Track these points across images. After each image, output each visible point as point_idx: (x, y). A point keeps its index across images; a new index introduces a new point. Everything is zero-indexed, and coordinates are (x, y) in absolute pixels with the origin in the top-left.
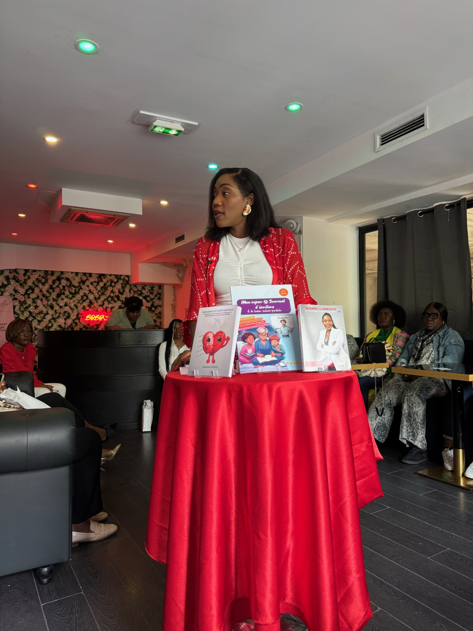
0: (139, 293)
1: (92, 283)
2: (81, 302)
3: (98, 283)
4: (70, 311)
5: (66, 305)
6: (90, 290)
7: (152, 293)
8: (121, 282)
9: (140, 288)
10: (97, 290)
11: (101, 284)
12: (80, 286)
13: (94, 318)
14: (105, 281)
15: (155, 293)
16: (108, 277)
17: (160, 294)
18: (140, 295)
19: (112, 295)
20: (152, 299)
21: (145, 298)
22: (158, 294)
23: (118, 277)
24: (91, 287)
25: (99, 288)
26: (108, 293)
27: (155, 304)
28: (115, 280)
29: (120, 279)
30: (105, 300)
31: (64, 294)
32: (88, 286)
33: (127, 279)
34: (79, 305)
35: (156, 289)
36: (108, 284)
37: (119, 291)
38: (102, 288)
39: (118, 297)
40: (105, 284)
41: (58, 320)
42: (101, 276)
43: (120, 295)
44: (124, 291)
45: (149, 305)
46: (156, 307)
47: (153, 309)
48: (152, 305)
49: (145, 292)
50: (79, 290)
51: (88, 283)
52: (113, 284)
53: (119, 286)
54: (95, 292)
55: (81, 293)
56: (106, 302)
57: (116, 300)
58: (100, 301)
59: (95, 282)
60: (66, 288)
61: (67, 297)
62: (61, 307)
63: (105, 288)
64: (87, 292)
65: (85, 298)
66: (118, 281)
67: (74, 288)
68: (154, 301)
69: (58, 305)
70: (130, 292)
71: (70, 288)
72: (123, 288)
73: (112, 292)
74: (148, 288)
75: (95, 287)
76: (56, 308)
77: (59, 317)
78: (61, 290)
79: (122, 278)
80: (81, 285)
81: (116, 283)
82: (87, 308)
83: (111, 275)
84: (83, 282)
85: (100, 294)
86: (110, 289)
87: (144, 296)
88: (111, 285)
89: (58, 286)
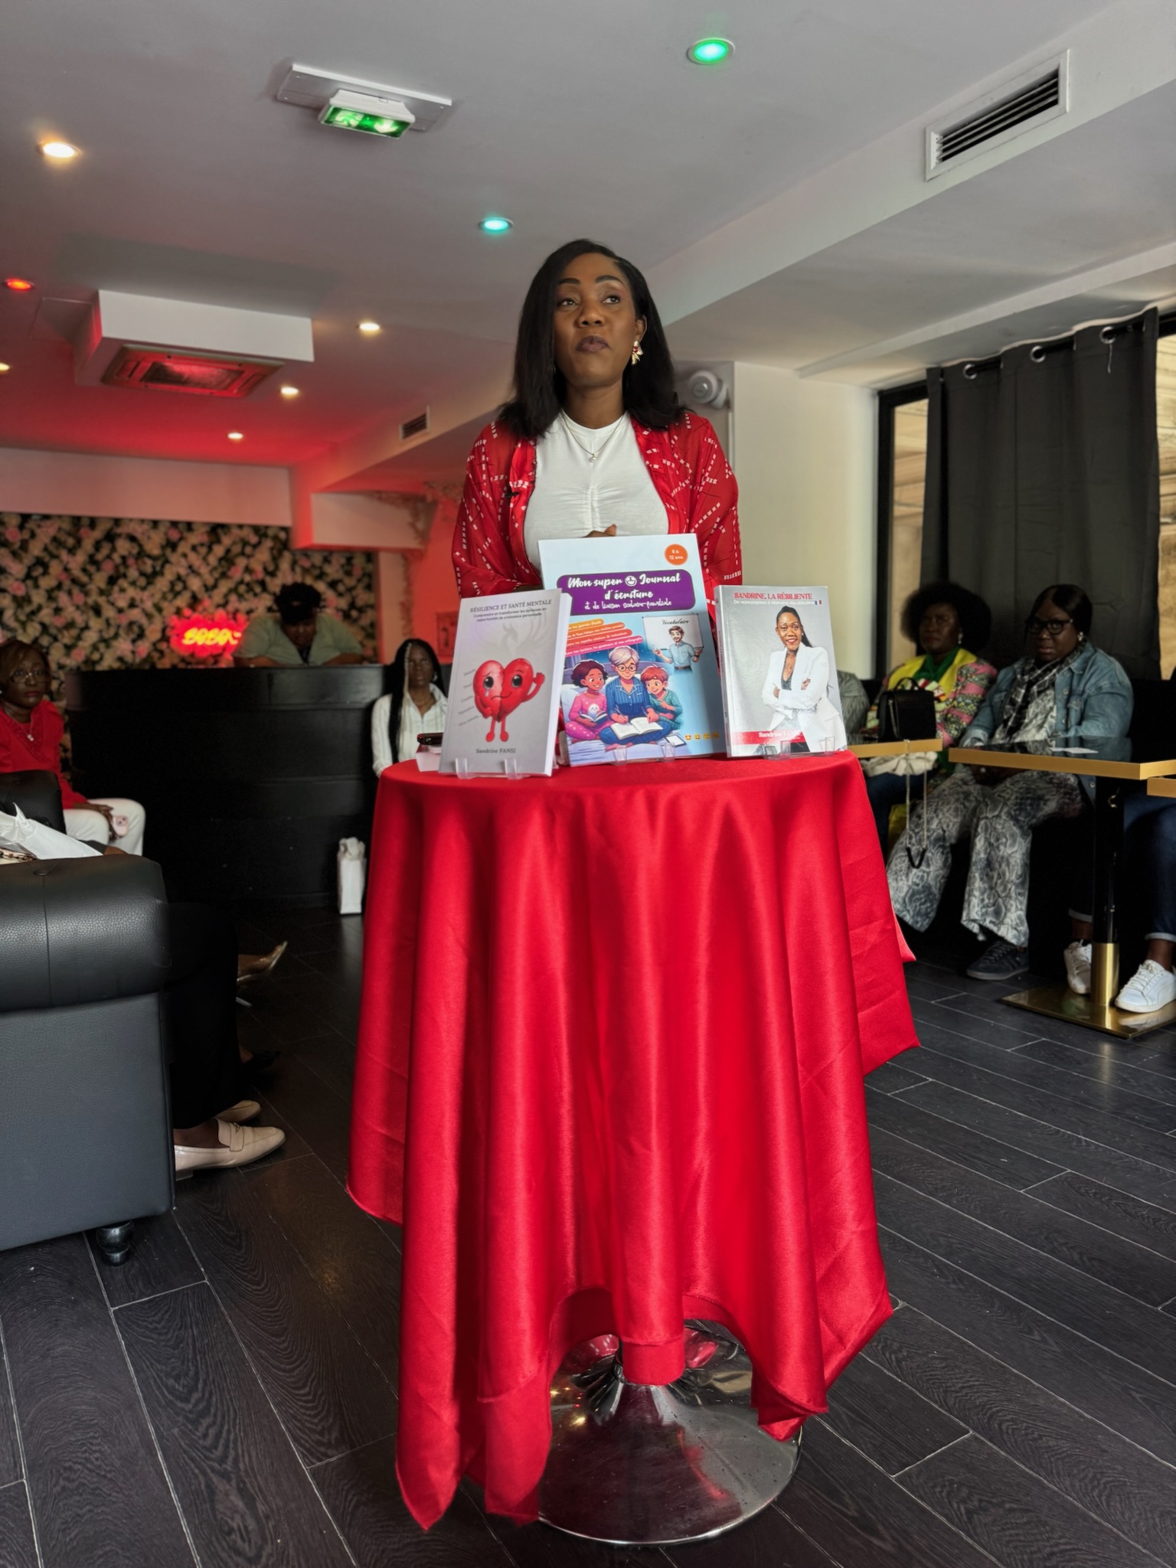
0: (317, 572)
1: (194, 548)
2: (170, 596)
3: (210, 549)
4: (144, 621)
5: (132, 605)
6: (190, 567)
7: (349, 573)
8: (268, 543)
9: (317, 559)
10: (208, 564)
11: (219, 551)
12: (164, 555)
13: (207, 639)
14: (227, 541)
15: (357, 572)
16: (235, 531)
17: (369, 575)
18: (321, 576)
19: (247, 578)
20: (350, 590)
21: (333, 585)
22: (364, 575)
23: (260, 531)
24: (194, 559)
25: (212, 560)
26: (237, 573)
27: (360, 603)
28: (254, 539)
29: (265, 535)
30: (231, 591)
31: (125, 576)
32: (185, 556)
33: (282, 535)
34: (165, 605)
35: (359, 561)
36: (237, 549)
37: (265, 569)
38: (221, 560)
39: (263, 584)
40: (228, 551)
41: (115, 643)
42: (216, 530)
43: (268, 579)
44: (277, 567)
45: (343, 603)
46: (361, 610)
47: (354, 613)
48: (352, 605)
49: (333, 571)
50: (163, 566)
51: (183, 547)
52: (248, 550)
53: (263, 555)
54: (204, 570)
55: (169, 574)
56: (233, 598)
57: (258, 589)
58: (218, 596)
59: (202, 545)
60: (131, 561)
61: (133, 583)
62: (120, 611)
63: (228, 560)
64: (183, 571)
65: (179, 587)
66: (259, 543)
67: (149, 562)
68: (354, 593)
69: (113, 604)
70: (293, 569)
71: (140, 562)
72: (276, 558)
73: (248, 570)
74: (338, 561)
75: (205, 559)
76: (109, 612)
77: (116, 636)
78: (117, 567)
79: (271, 533)
80: (168, 552)
81: (255, 546)
82: (187, 612)
83: (241, 526)
84: (172, 545)
85: (216, 575)
86: (241, 562)
87: (329, 579)
88: (243, 553)
89: (109, 557)
